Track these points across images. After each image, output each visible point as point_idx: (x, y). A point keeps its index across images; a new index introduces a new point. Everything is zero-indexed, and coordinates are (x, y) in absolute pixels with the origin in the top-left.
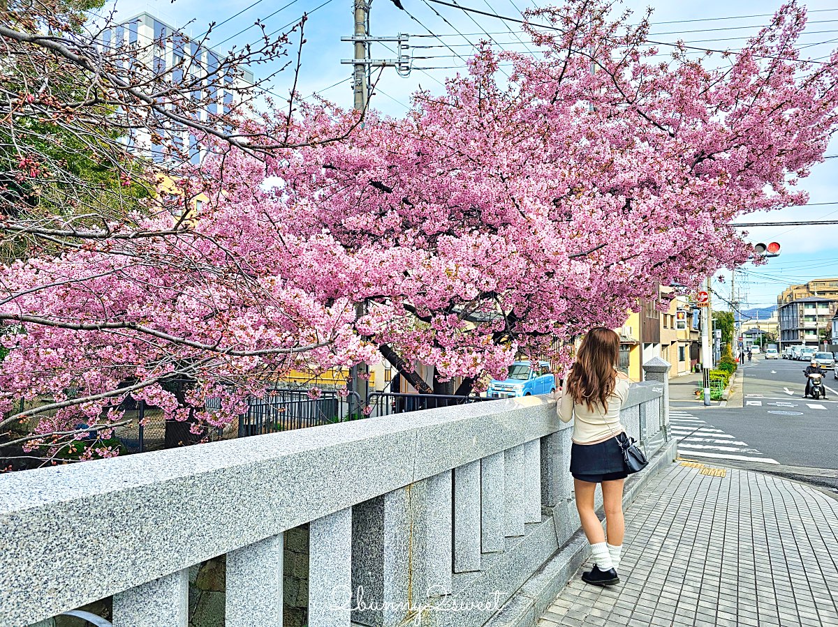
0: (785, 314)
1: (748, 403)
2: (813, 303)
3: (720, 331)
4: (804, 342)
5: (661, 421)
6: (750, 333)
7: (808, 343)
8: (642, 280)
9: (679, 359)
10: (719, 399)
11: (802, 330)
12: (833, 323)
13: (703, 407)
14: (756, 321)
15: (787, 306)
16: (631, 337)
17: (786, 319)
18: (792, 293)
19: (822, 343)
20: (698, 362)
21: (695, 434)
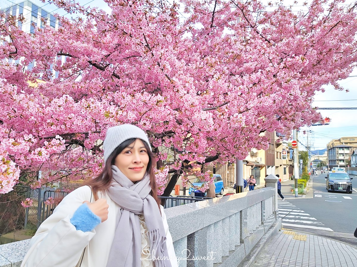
0: (330, 153)
1: (316, 196)
2: (342, 148)
3: (302, 160)
4: (339, 166)
5: (274, 209)
6: (315, 161)
7: (341, 166)
8: (255, 127)
9: (283, 174)
10: (302, 193)
11: (338, 160)
12: (351, 157)
13: (295, 198)
14: (317, 156)
15: (331, 149)
16: (261, 163)
17: (330, 155)
18: (333, 143)
19: (347, 166)
20: (292, 175)
21: (291, 213)
